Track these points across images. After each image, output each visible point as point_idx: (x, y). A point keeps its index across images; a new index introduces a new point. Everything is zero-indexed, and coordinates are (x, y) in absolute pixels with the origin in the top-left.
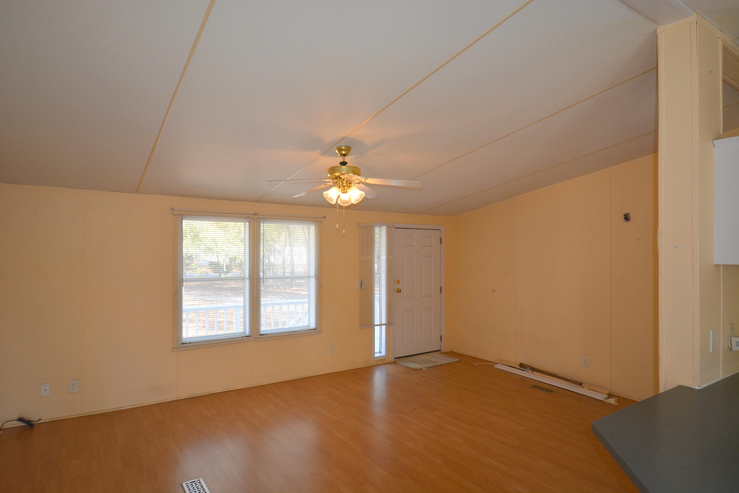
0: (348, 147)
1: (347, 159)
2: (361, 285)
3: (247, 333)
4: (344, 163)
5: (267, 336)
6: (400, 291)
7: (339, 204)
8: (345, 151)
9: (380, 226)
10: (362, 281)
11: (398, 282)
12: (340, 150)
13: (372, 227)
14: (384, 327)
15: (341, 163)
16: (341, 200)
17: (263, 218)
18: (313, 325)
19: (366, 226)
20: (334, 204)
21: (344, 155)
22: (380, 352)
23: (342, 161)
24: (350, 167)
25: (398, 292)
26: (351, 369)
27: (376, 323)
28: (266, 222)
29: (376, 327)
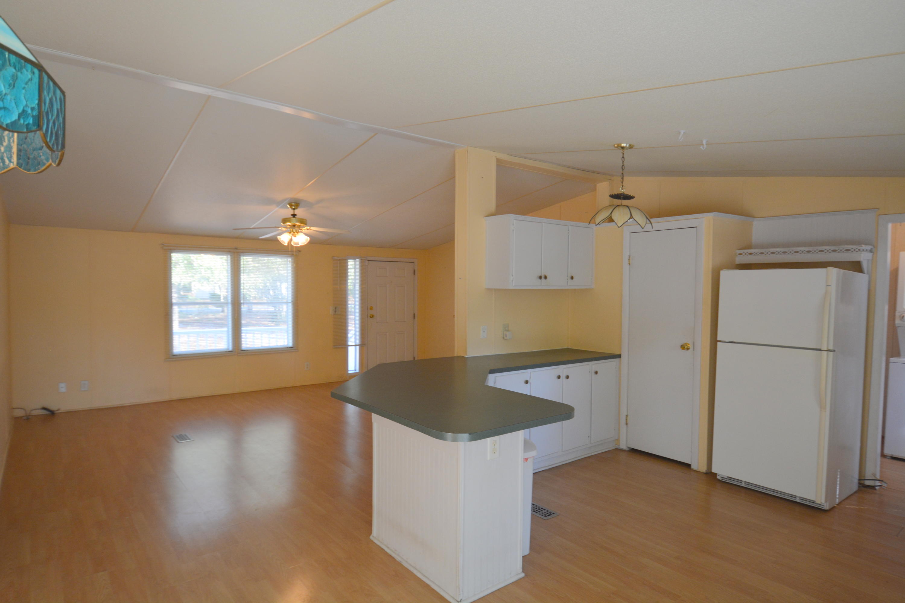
0: (296, 203)
1: (297, 212)
2: (336, 310)
3: (231, 349)
4: (294, 215)
5: (247, 351)
6: (373, 316)
7: (291, 245)
8: (294, 206)
9: (354, 258)
10: (336, 307)
11: (371, 308)
12: (291, 206)
13: (346, 259)
14: (358, 347)
15: (292, 215)
16: (294, 242)
17: (242, 252)
18: (290, 344)
19: (340, 259)
20: (285, 246)
21: (294, 209)
22: (355, 370)
23: (292, 213)
24: (299, 218)
25: (371, 317)
26: (326, 382)
27: (350, 344)
28: (242, 253)
29: (349, 348)
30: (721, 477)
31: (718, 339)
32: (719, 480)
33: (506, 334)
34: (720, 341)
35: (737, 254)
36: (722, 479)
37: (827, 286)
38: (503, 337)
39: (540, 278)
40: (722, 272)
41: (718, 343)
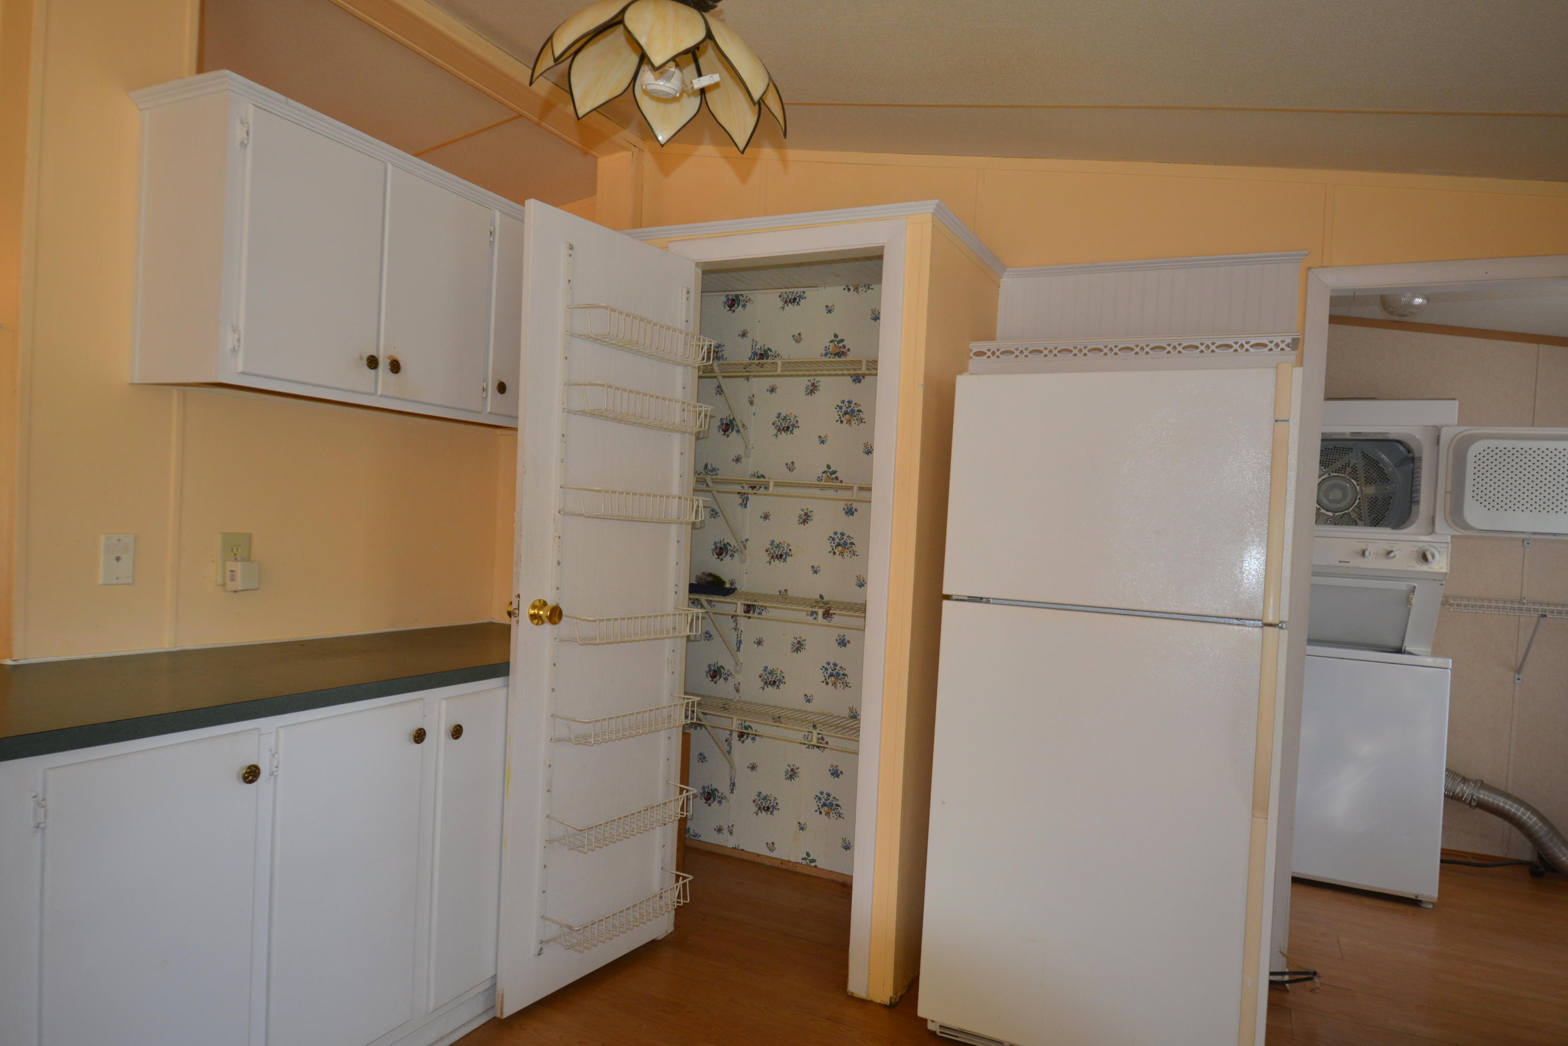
30: (941, 1026)
31: (946, 591)
32: (933, 1033)
33: (232, 571)
34: (948, 597)
35: (972, 353)
36: (941, 1032)
37: (1276, 421)
38: (220, 581)
39: (373, 362)
40: (963, 384)
41: (945, 603)
